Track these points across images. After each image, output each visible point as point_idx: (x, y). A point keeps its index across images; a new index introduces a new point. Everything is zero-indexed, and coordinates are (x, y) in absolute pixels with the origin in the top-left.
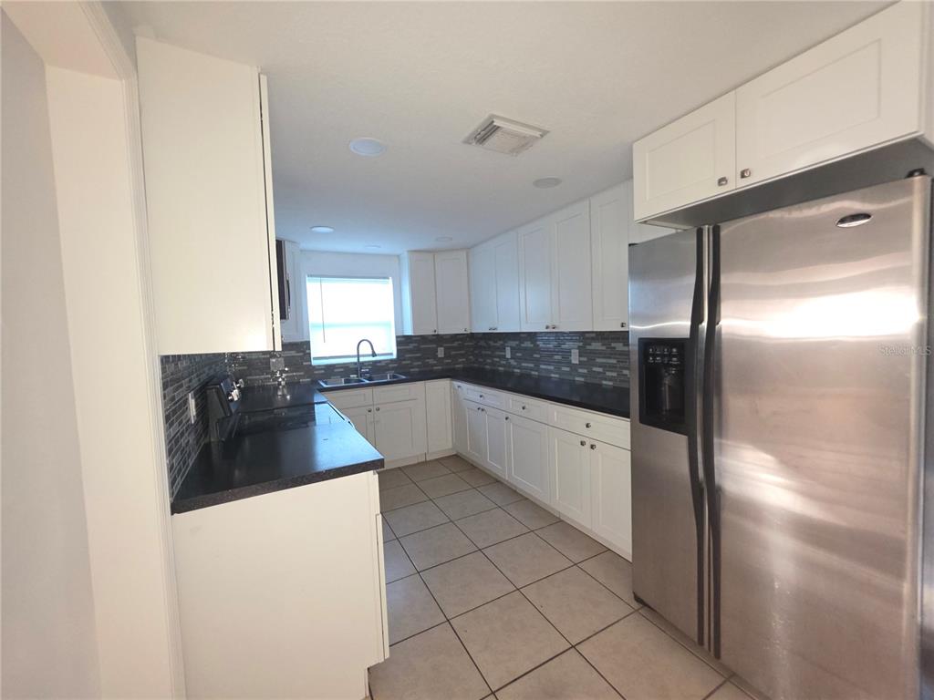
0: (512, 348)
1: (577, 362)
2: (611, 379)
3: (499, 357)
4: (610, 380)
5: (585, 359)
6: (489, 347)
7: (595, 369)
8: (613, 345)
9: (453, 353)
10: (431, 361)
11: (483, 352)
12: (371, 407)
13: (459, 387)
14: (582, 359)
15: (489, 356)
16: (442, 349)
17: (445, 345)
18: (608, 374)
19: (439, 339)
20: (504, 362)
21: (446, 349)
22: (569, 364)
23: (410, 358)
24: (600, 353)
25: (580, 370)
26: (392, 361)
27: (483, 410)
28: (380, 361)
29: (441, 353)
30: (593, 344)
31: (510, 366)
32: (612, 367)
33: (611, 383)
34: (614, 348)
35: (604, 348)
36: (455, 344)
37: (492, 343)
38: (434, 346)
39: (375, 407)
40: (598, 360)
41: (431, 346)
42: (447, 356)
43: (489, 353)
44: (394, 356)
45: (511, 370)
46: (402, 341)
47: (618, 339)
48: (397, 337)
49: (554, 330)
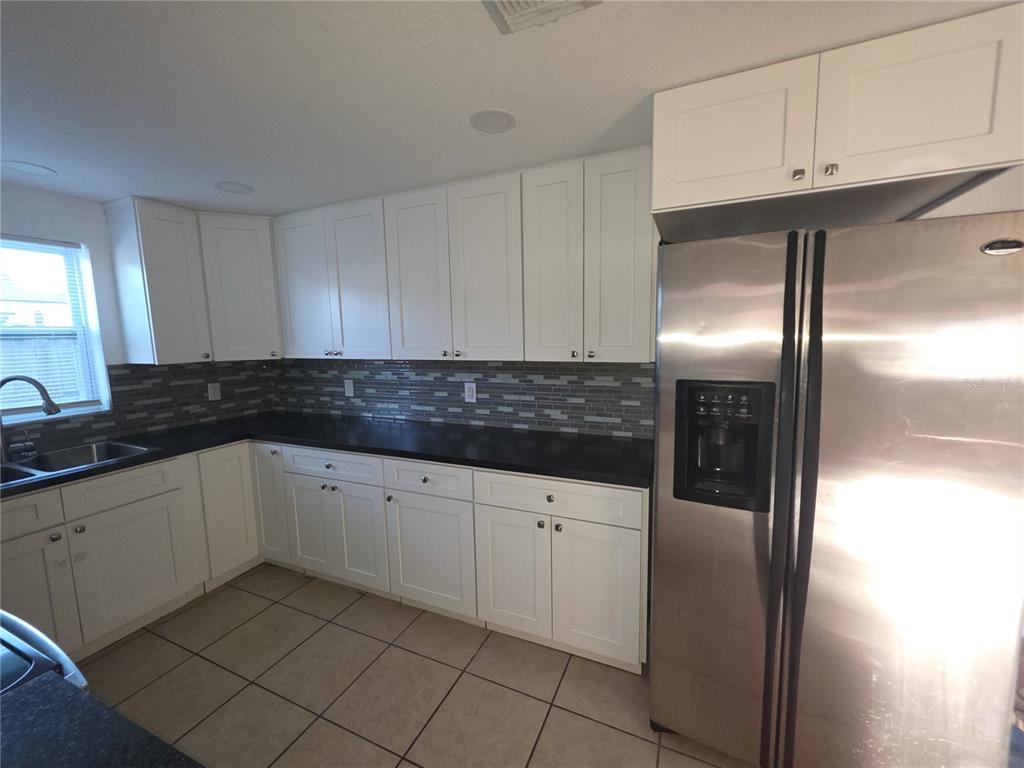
0: (356, 382)
1: (474, 401)
2: (525, 421)
3: (330, 394)
4: (524, 423)
5: (487, 396)
6: (310, 381)
7: (501, 409)
8: (530, 377)
9: (237, 391)
10: (194, 409)
11: (297, 388)
12: (60, 530)
13: (274, 453)
14: (481, 396)
15: (310, 394)
16: (218, 385)
17: (221, 379)
18: (522, 414)
19: (209, 370)
20: (342, 403)
21: (224, 385)
22: (461, 403)
23: (145, 408)
24: (511, 388)
25: (478, 411)
26: (100, 417)
27: (333, 489)
28: (67, 420)
29: (214, 392)
30: (499, 375)
31: (354, 408)
32: (527, 406)
33: (526, 427)
34: (532, 381)
35: (517, 381)
36: (243, 376)
37: (315, 373)
38: (201, 381)
39: (70, 526)
40: (506, 397)
41: (195, 381)
42: (226, 396)
43: (312, 388)
44: (106, 406)
45: (354, 413)
46: (124, 376)
47: (537, 369)
48: (110, 368)
49: (456, 359)
